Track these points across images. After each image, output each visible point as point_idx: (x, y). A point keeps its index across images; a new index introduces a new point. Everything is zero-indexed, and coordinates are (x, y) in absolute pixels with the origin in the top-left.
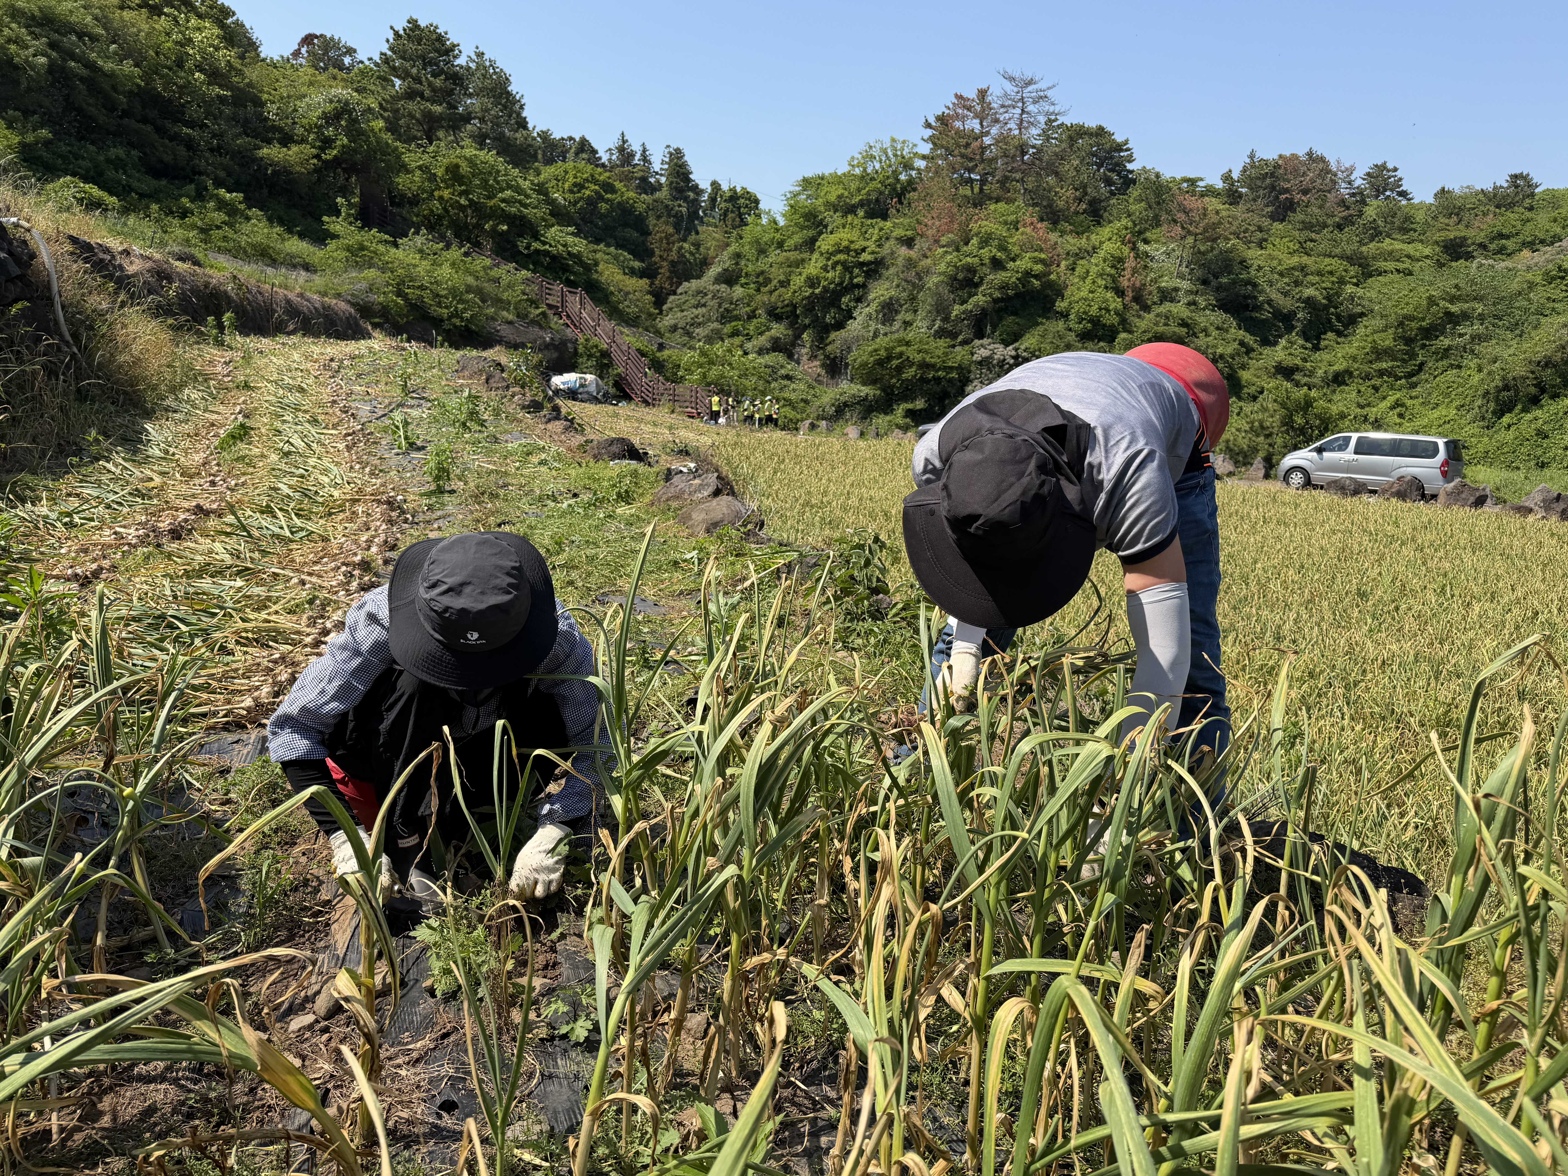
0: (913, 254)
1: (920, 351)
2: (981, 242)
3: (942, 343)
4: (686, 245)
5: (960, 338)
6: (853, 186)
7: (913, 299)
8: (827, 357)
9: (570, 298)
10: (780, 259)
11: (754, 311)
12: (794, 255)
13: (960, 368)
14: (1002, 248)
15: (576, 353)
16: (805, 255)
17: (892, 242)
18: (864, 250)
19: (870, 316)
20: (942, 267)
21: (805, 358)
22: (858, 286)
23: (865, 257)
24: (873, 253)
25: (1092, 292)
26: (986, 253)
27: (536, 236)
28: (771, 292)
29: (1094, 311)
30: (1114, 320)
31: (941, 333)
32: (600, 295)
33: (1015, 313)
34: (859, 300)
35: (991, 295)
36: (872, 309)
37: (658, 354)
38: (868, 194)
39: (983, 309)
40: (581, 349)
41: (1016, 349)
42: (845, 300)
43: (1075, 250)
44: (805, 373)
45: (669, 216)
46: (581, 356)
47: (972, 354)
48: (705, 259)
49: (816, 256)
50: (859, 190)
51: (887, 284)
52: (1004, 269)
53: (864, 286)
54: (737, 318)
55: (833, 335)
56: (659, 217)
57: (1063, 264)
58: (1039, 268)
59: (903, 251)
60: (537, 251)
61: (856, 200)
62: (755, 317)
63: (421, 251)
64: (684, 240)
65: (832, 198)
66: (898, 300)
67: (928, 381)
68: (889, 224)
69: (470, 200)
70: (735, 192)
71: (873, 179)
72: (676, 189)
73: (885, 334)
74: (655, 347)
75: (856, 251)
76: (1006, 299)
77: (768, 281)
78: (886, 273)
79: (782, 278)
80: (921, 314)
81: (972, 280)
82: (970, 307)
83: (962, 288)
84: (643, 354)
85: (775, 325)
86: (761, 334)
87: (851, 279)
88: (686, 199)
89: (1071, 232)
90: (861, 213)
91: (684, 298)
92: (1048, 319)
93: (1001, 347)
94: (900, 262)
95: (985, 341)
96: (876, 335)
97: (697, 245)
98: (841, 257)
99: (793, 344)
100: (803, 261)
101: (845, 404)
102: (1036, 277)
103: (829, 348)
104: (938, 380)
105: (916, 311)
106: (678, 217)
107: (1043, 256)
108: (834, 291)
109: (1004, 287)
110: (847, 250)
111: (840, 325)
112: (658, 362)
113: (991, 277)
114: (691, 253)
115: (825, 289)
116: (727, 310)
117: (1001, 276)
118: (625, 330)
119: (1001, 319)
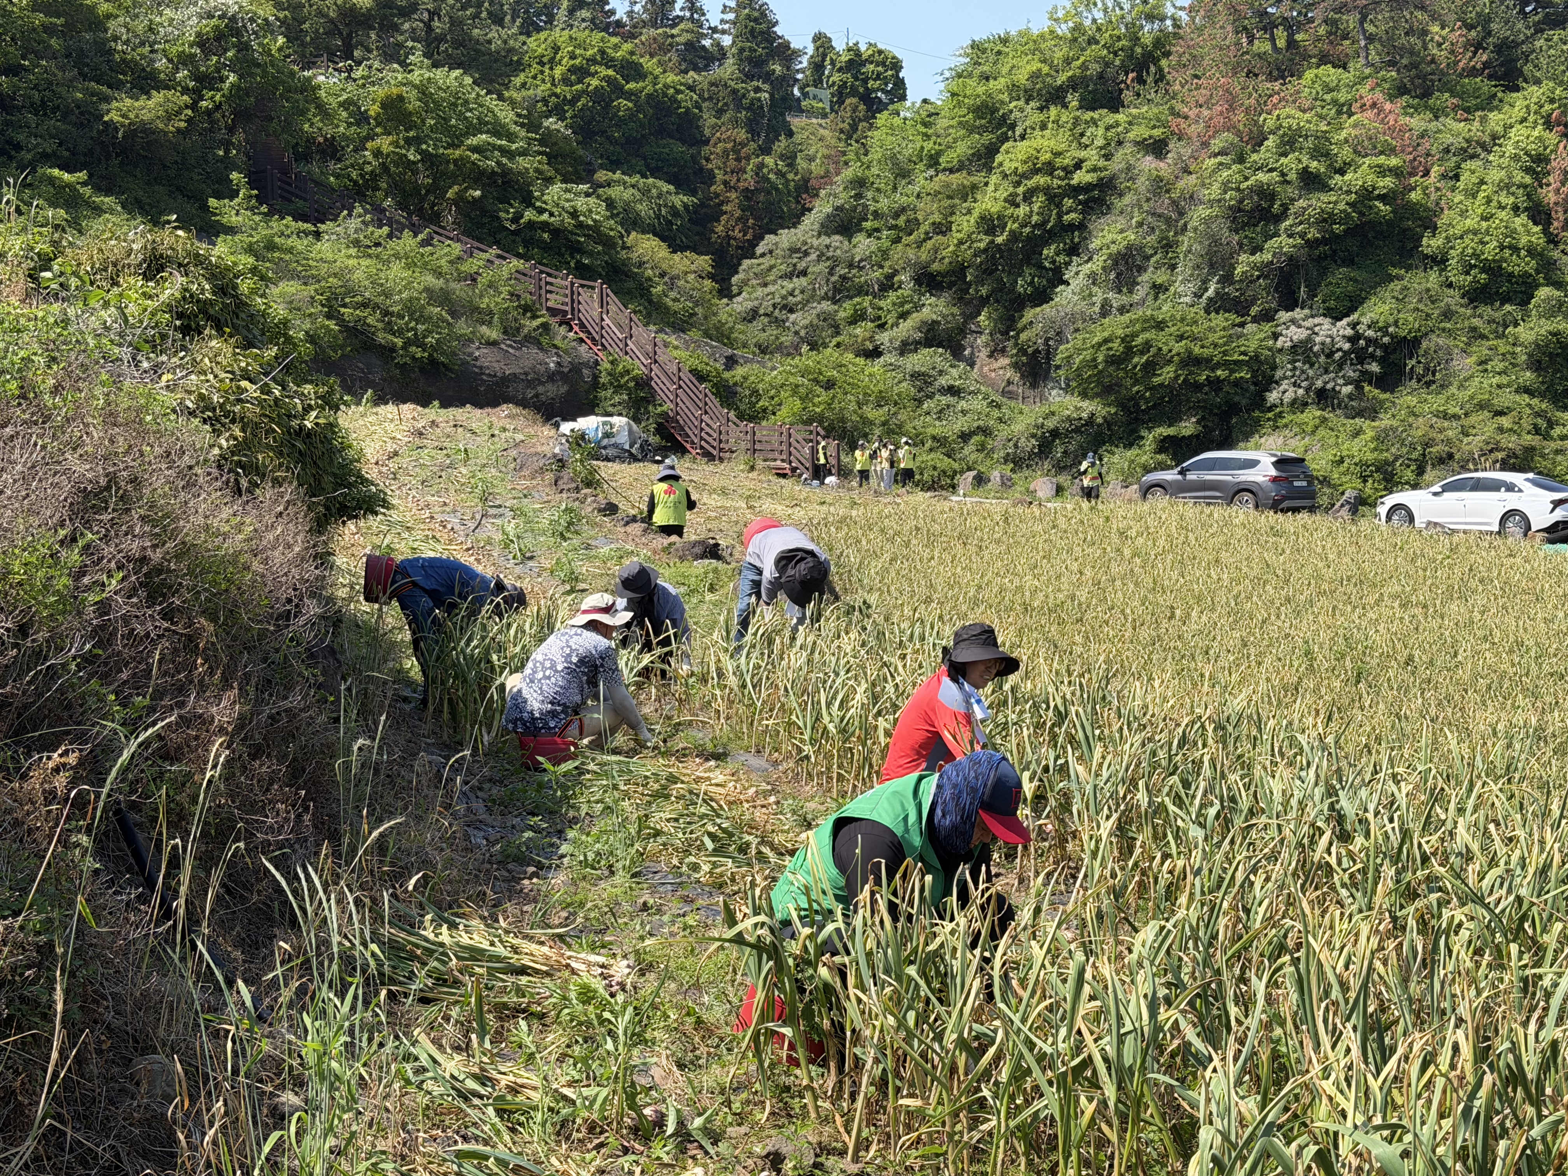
0: (1164, 168)
1: (1181, 338)
2: (1283, 144)
3: (1220, 320)
4: (769, 161)
5: (1255, 309)
6: (1059, 55)
7: (1168, 246)
8: (1023, 351)
9: (585, 295)
10: (935, 185)
11: (890, 277)
12: (957, 179)
13: (1255, 361)
14: (1319, 153)
15: (595, 384)
16: (978, 178)
17: (1128, 148)
18: (1078, 166)
19: (1093, 277)
20: (1215, 191)
21: (983, 354)
22: (1071, 227)
23: (1081, 177)
24: (1094, 169)
25: (1486, 219)
26: (1291, 163)
27: (528, 201)
28: (919, 245)
29: (1490, 250)
30: (1526, 265)
31: (1216, 305)
32: (630, 284)
33: (1350, 262)
34: (1073, 251)
35: (1302, 235)
36: (1097, 264)
37: (726, 375)
38: (1084, 67)
39: (1291, 258)
40: (604, 379)
41: (1354, 325)
42: (1048, 252)
43: (1458, 142)
44: (984, 380)
45: (739, 107)
46: (604, 387)
47: (1276, 336)
48: (806, 181)
49: (994, 179)
50: (1068, 61)
51: (1121, 223)
52: (1326, 188)
53: (1082, 227)
54: (861, 291)
55: (1029, 314)
56: (720, 113)
57: (1435, 170)
58: (1387, 183)
59: (1148, 163)
60: (531, 224)
61: (1062, 79)
62: (891, 287)
63: (356, 243)
64: (766, 150)
65: (1022, 77)
66: (1141, 248)
67: (1198, 387)
68: (1121, 117)
69: (423, 153)
70: (858, 54)
71: (1092, 41)
72: (750, 60)
73: (1122, 310)
74: (720, 366)
75: (1064, 169)
76: (1330, 239)
77: (912, 225)
78: (1119, 204)
79: (937, 218)
80: (1184, 269)
81: (1269, 210)
82: (1267, 257)
83: (1251, 223)
84: (700, 377)
85: (929, 300)
86: (904, 316)
87: (1060, 216)
88: (768, 77)
89: (1455, 108)
90: (1073, 100)
91: (767, 262)
92: (1408, 268)
93: (1326, 322)
94: (1142, 184)
95: (1298, 313)
96: (1105, 310)
97: (790, 158)
98: (1041, 180)
99: (962, 331)
100: (974, 187)
101: (1055, 433)
102: (1382, 198)
103: (1023, 336)
104: (1215, 384)
105: (1173, 267)
106: (755, 108)
107: (1394, 161)
108: (1030, 238)
109: (1326, 219)
110: (1049, 168)
111: (1042, 297)
112: (727, 387)
113: (1302, 203)
114: (780, 174)
115: (1014, 236)
116: (844, 278)
117: (1319, 202)
118: (673, 339)
119: (1323, 272)
